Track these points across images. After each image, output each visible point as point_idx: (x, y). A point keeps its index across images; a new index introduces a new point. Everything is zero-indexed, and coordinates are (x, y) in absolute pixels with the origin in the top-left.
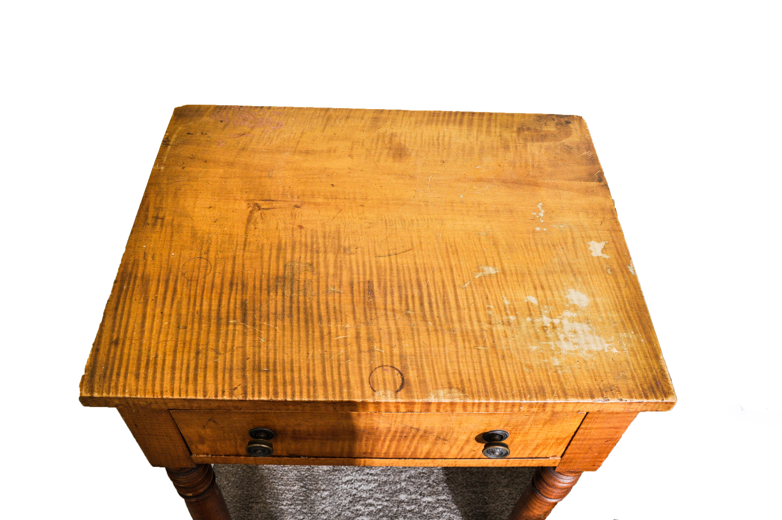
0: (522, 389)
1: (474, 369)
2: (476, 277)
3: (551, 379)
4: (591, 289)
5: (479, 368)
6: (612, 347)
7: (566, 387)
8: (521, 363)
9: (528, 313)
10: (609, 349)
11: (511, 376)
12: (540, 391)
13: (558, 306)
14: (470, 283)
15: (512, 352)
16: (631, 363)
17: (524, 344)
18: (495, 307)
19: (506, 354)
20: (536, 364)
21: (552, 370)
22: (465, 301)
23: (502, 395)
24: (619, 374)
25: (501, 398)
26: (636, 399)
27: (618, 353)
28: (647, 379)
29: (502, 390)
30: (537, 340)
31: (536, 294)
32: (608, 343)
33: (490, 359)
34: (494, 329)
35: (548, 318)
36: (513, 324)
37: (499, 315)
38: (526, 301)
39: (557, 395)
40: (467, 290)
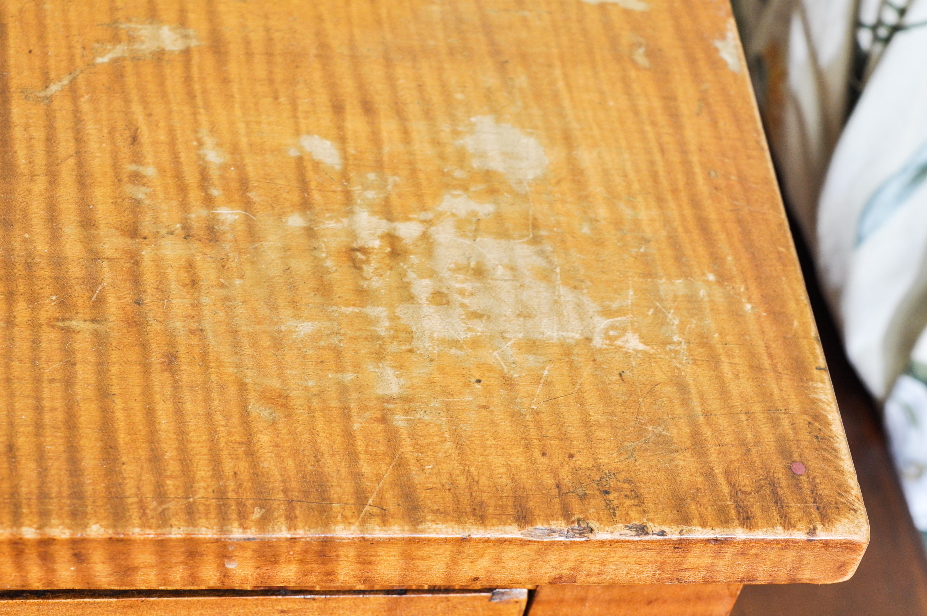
0: (231, 485)
1: (39, 409)
2: (99, 60)
3: (360, 446)
4: (561, 115)
5: (58, 404)
6: (624, 330)
7: (418, 479)
8: (242, 387)
9: (296, 197)
10: (609, 338)
11: (193, 436)
12: (306, 493)
13: (421, 175)
14: (73, 82)
15: (212, 341)
16: (693, 391)
17: (264, 311)
18: (162, 171)
19: (182, 349)
20: (306, 389)
21: (368, 414)
22: (40, 149)
23: (142, 508)
24: (641, 432)
25: (137, 521)
26: (704, 525)
27: (644, 352)
28: (754, 450)
29: (148, 489)
30: (318, 299)
31: (340, 128)
32: (607, 313)
33: (114, 370)
34: (147, 253)
35: (375, 220)
36: (229, 236)
37: (174, 203)
38: (293, 153)
39: (376, 510)
40: (56, 105)
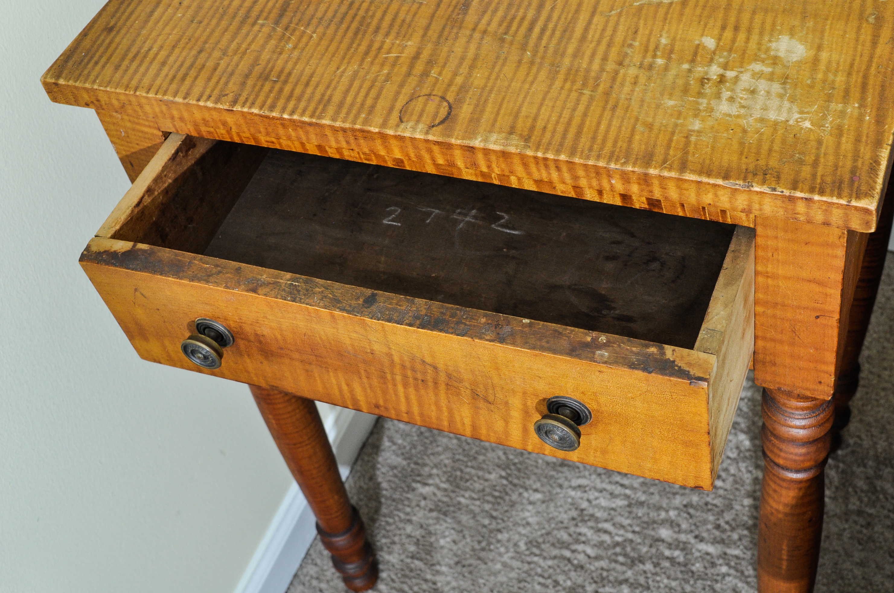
0: (618, 150)
1: (560, 117)
2: (635, 4)
3: (673, 145)
4: (821, 38)
5: (567, 116)
6: (806, 120)
7: (690, 158)
8: (637, 119)
9: (690, 58)
10: (797, 122)
11: (611, 133)
12: (644, 157)
13: (747, 55)
14: (621, 11)
15: (633, 102)
16: (824, 145)
17: (658, 95)
18: (641, 44)
19: (620, 104)
20: (661, 123)
21: (681, 135)
22: (598, 32)
23: (582, 152)
24: (792, 156)
25: (578, 156)
26: (801, 192)
27: (810, 128)
28: (839, 169)
29: (587, 147)
30: (682, 94)
31: (721, 35)
32: (801, 112)
33: (592, 108)
34: (622, 71)
35: (719, 69)
36: (657, 69)
37: (641, 55)
38: (697, 42)
39: (669, 166)
40: (611, 19)
